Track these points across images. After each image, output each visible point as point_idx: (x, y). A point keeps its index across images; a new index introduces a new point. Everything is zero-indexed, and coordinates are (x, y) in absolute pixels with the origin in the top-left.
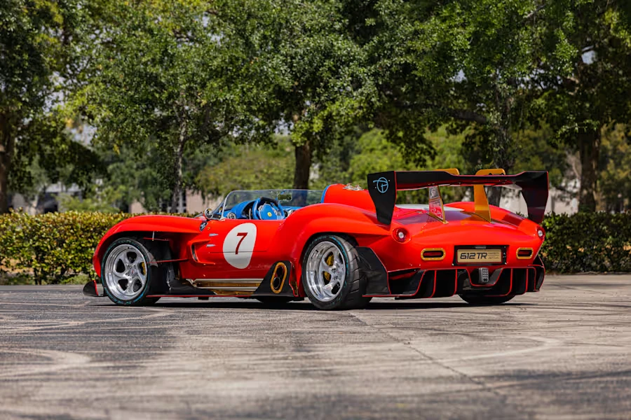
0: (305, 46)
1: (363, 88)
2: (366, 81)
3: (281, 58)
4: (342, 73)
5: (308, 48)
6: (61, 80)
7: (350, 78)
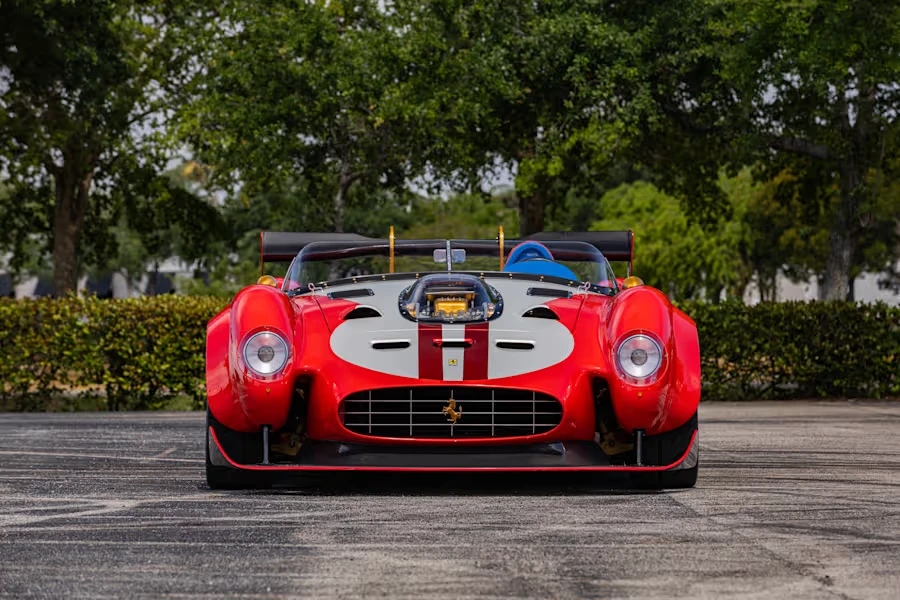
0: (543, 33)
1: (635, 100)
2: (638, 88)
3: (503, 51)
4: (599, 76)
5: (547, 36)
6: (161, 93)
7: (613, 85)
